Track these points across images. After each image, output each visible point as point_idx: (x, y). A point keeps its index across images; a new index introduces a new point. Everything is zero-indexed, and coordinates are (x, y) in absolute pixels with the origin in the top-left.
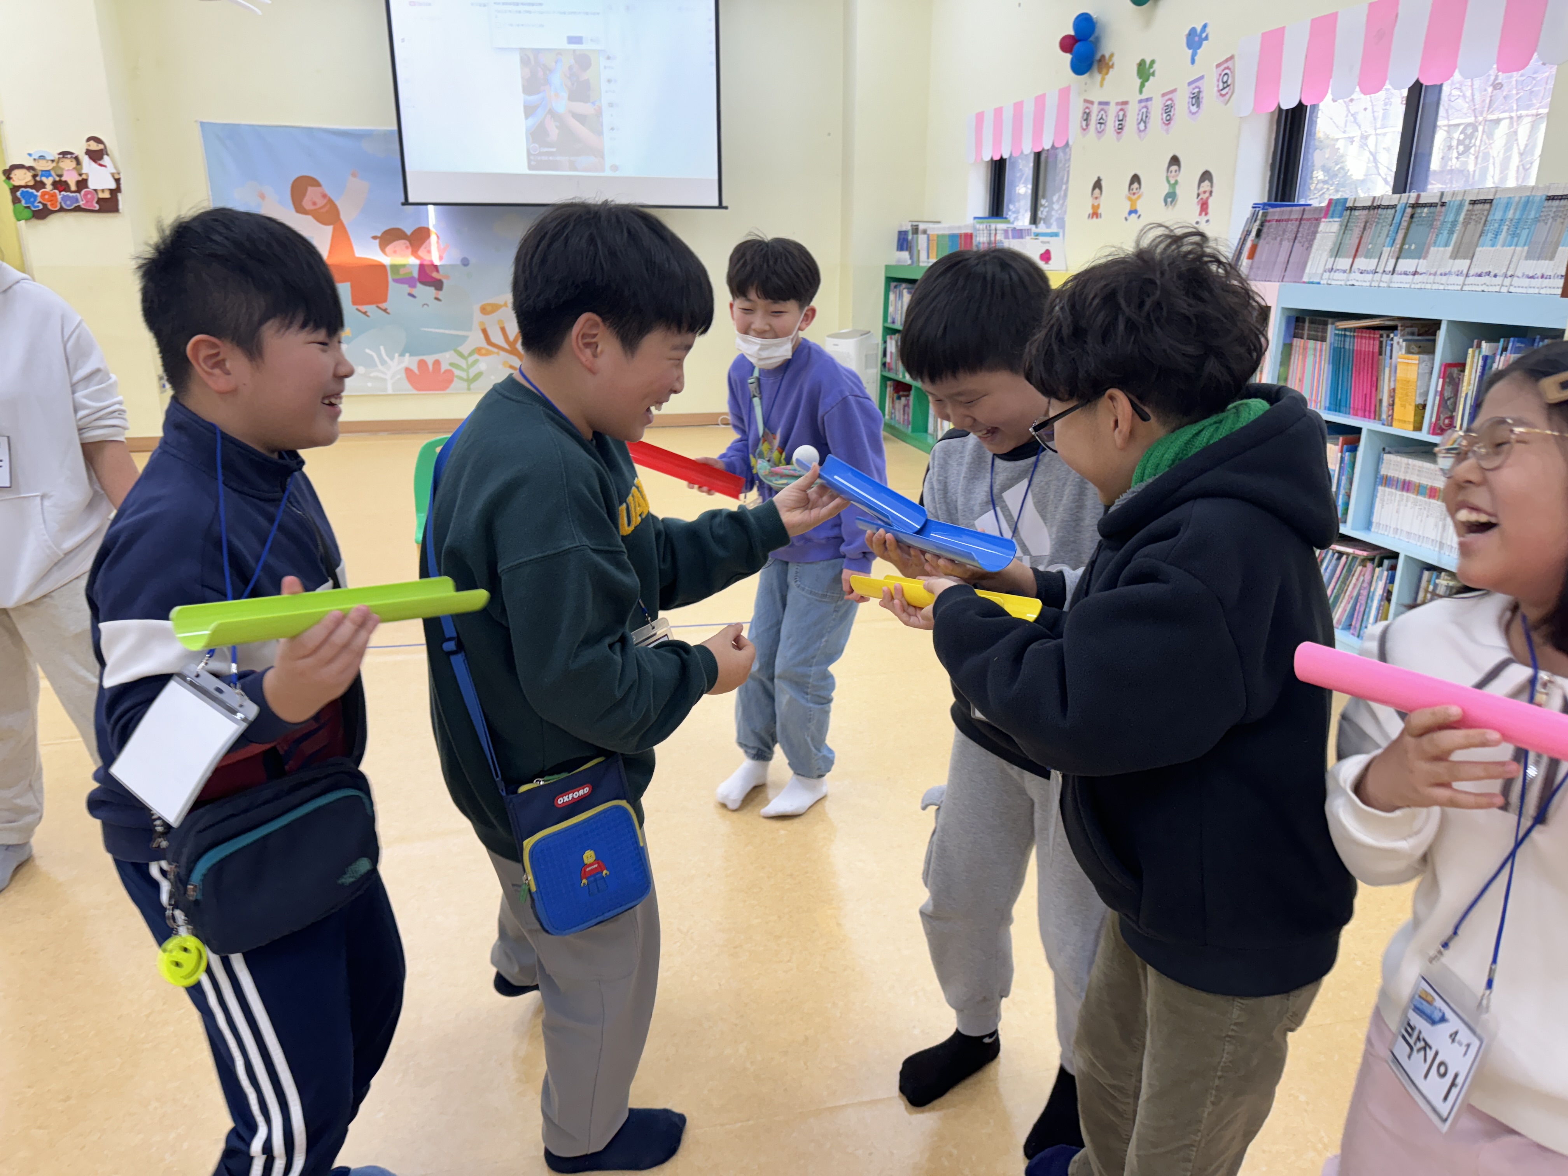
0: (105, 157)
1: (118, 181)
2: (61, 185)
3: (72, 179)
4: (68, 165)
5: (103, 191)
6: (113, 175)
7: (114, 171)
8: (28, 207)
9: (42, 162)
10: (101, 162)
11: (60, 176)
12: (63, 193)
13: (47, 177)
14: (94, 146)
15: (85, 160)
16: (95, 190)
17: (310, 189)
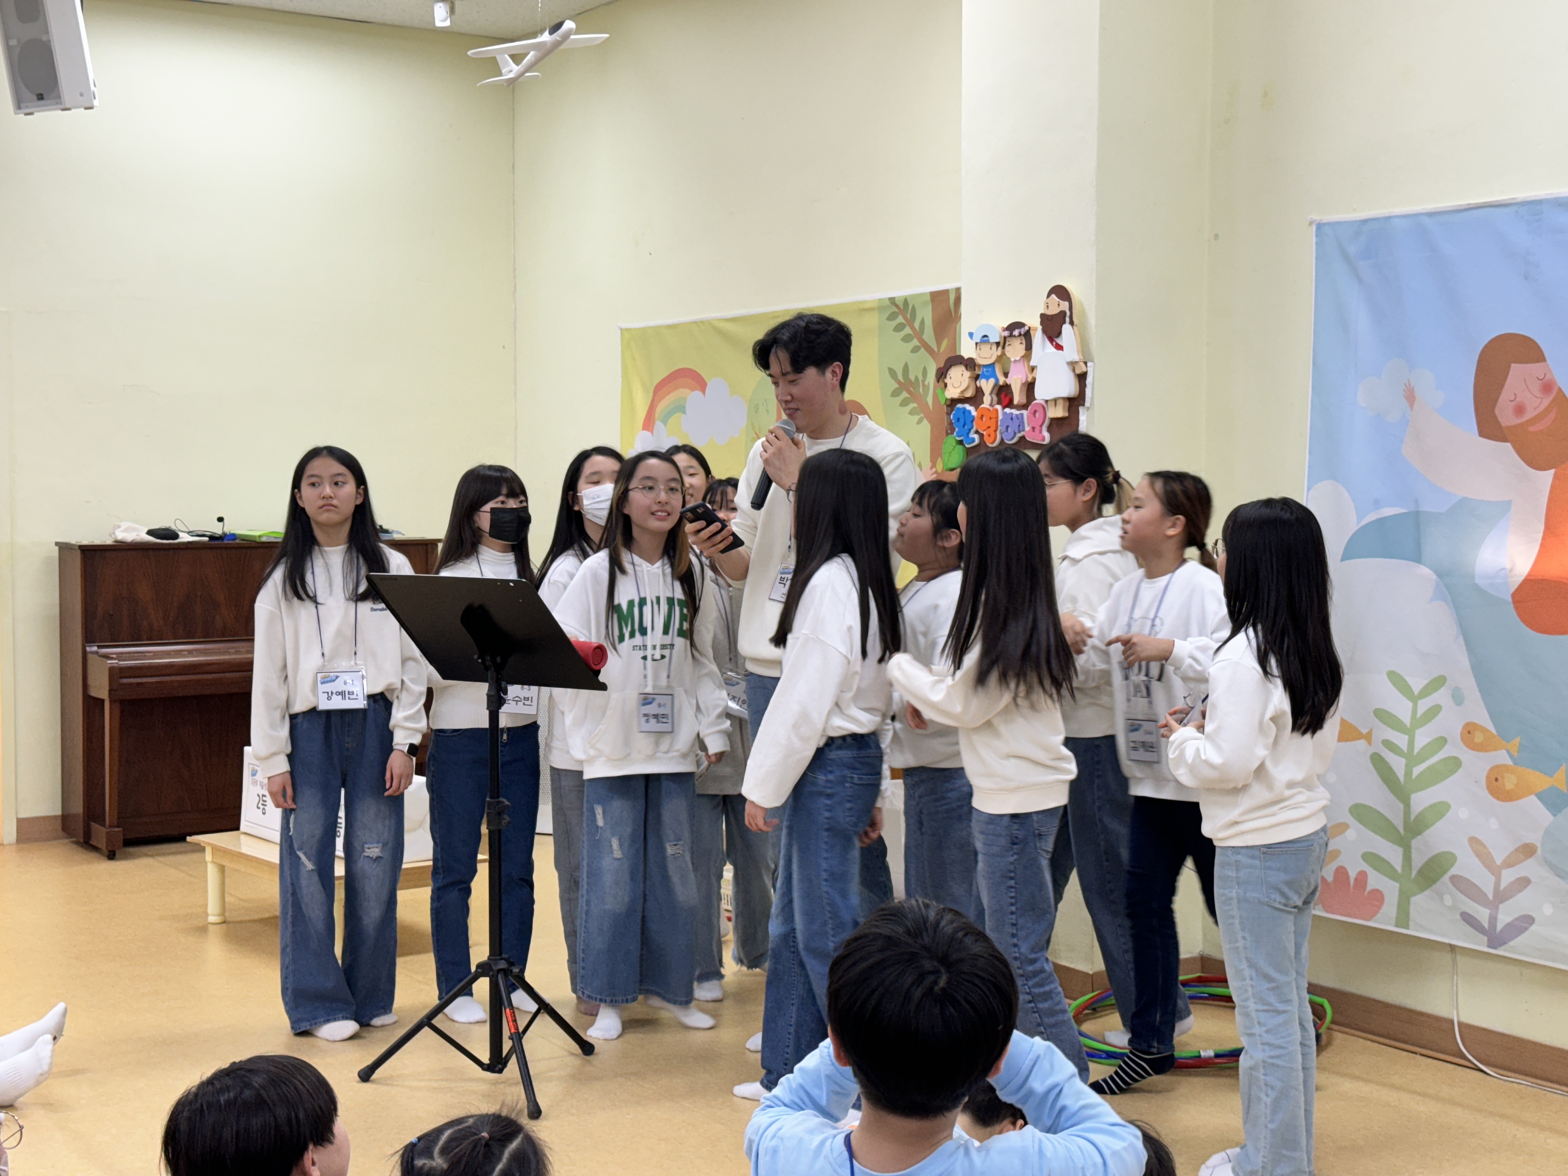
0: (1066, 328)
1: (1082, 378)
2: (1003, 393)
3: (1016, 381)
4: (1015, 350)
5: (1055, 400)
6: (1072, 365)
7: (1076, 357)
8: (961, 443)
9: (985, 348)
10: (1058, 341)
11: (1006, 375)
12: (1007, 410)
13: (987, 378)
14: (1056, 306)
15: (1038, 337)
16: (1047, 401)
17: (1516, 369)
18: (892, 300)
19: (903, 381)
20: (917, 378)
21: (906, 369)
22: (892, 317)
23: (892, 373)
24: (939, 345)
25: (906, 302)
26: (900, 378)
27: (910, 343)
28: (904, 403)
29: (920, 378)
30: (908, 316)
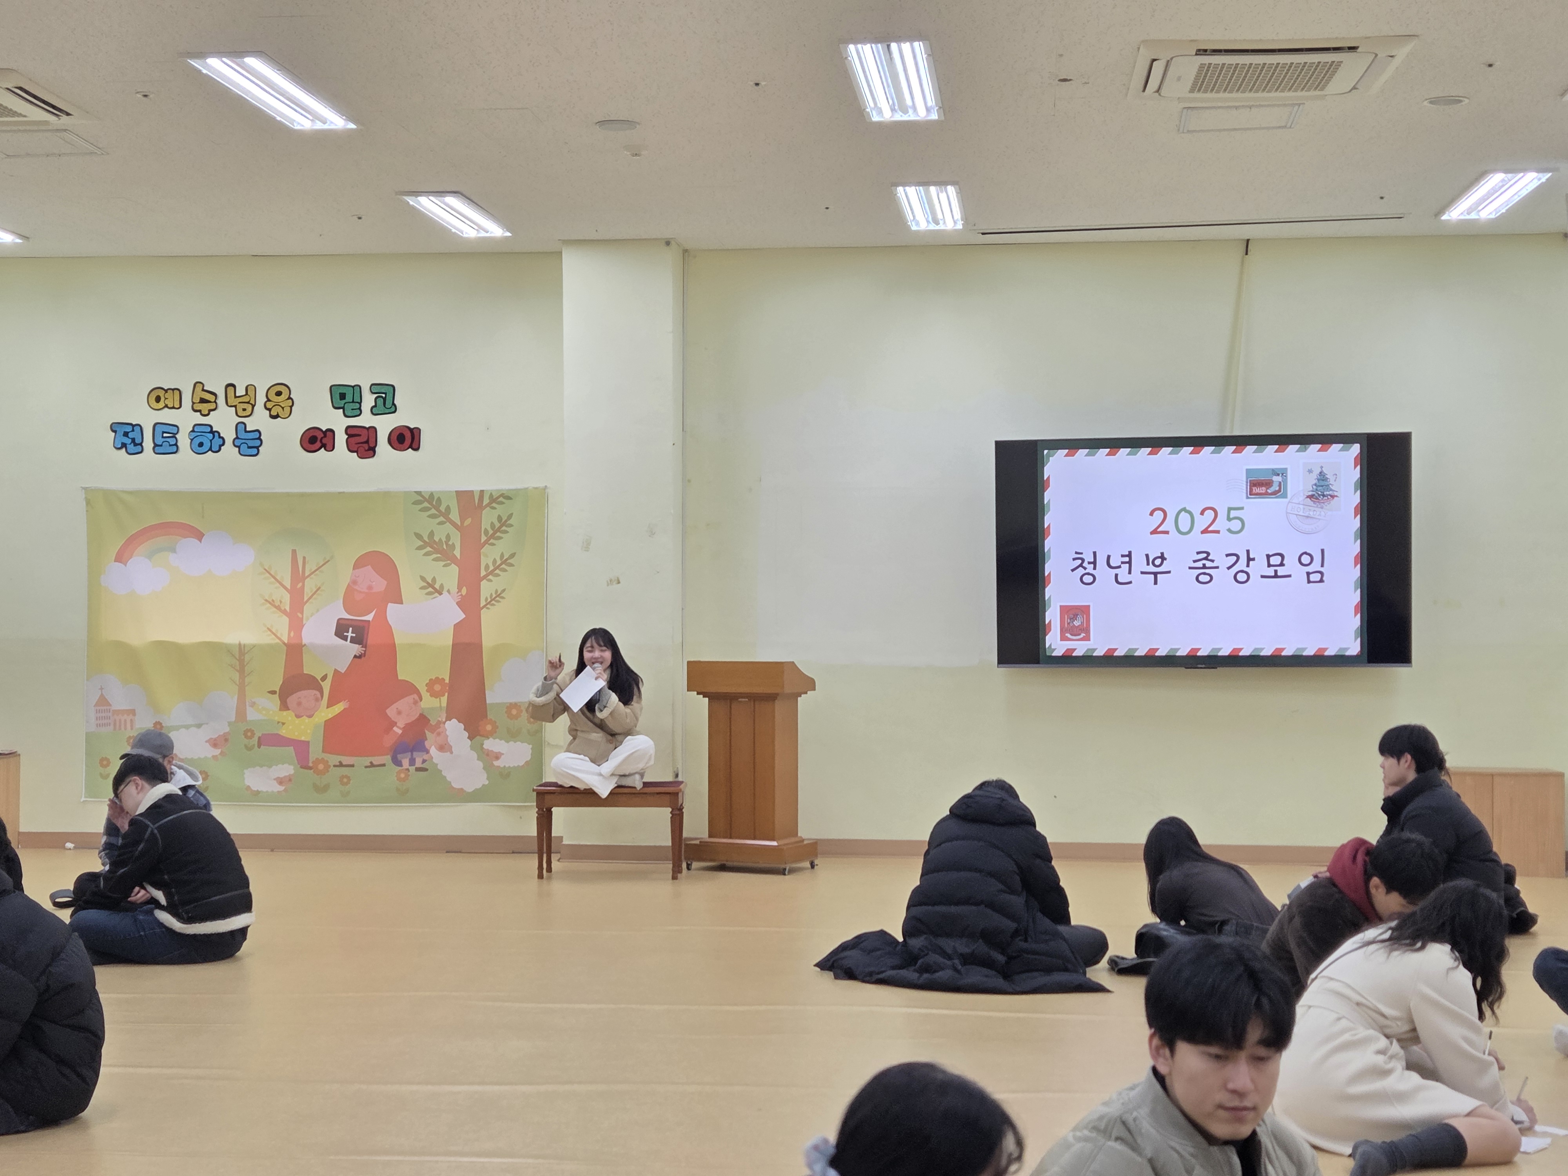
18: (419, 493)
19: (428, 541)
20: (440, 540)
21: (432, 534)
22: (416, 503)
23: (419, 536)
24: (462, 522)
25: (432, 495)
26: (426, 539)
27: (437, 519)
28: (426, 554)
29: (444, 540)
30: (434, 503)
